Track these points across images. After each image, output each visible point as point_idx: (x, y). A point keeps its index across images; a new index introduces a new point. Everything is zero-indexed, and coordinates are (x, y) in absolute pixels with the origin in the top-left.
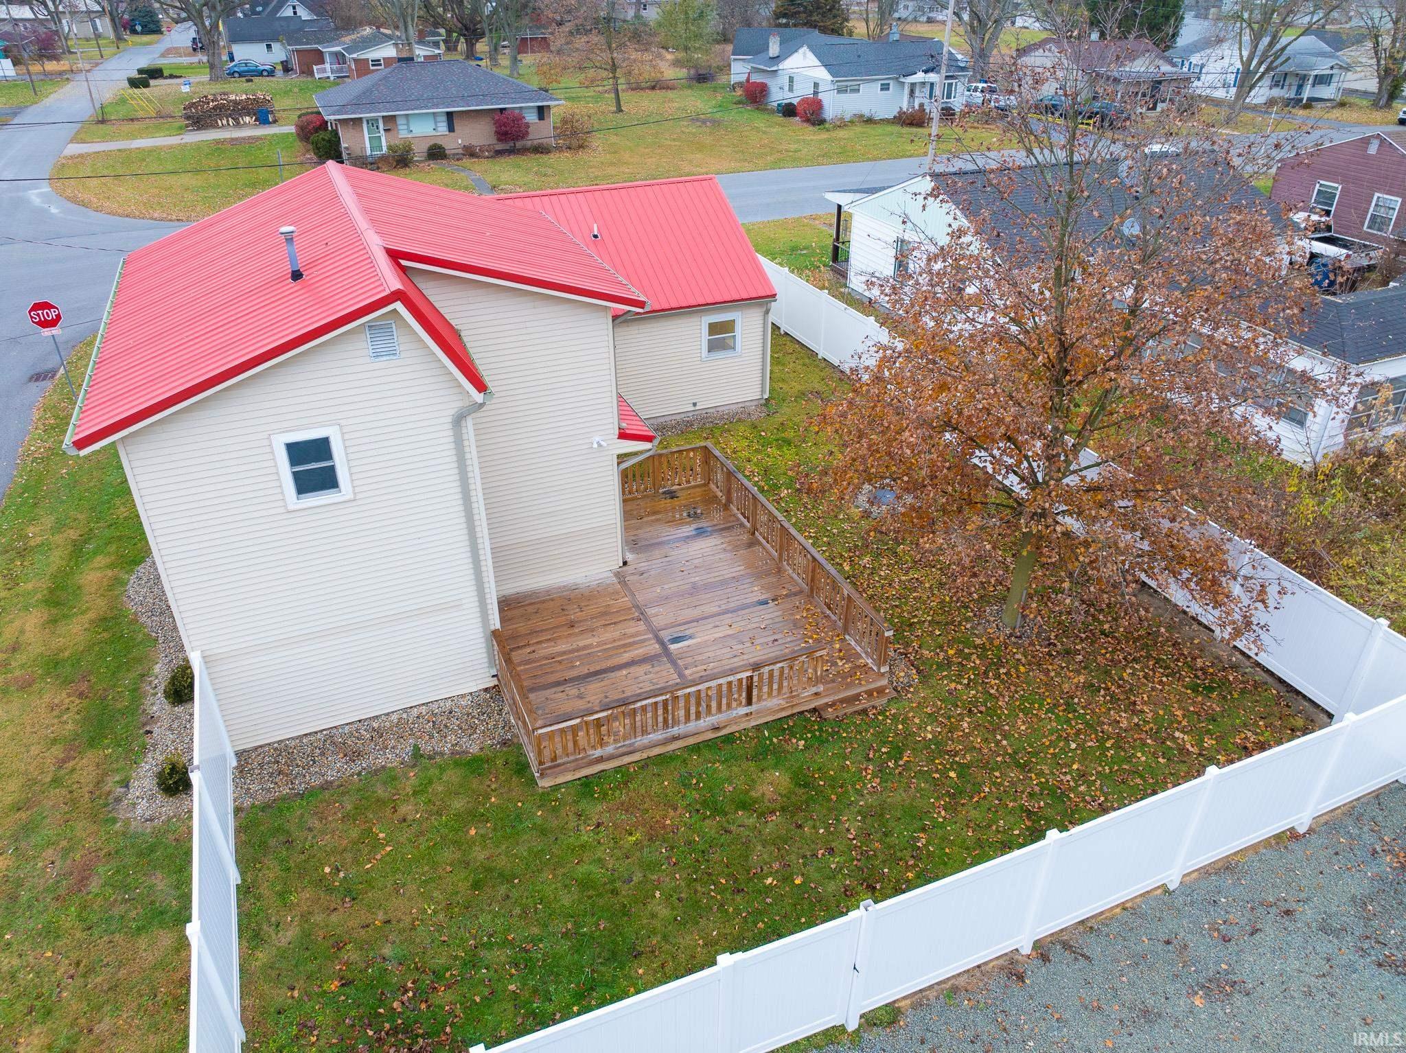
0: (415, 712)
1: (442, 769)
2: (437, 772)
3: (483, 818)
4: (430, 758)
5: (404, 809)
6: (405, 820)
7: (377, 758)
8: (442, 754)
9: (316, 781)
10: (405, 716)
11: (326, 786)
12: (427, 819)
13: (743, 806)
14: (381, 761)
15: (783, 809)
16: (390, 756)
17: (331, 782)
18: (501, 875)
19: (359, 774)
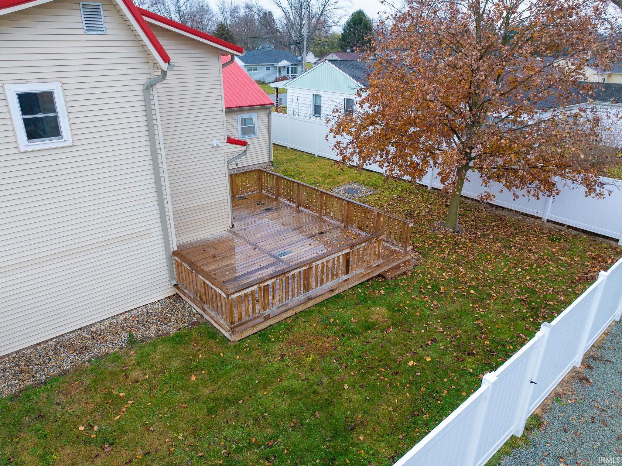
0: (121, 317)
1: (154, 346)
2: (152, 348)
3: (197, 369)
4: (142, 341)
5: (133, 375)
6: (137, 382)
7: (101, 348)
8: (150, 338)
9: (54, 372)
10: (114, 321)
11: (64, 373)
12: (154, 377)
13: (368, 328)
14: (104, 350)
15: (394, 325)
16: (111, 346)
17: (68, 370)
18: (227, 400)
19: (89, 361)
